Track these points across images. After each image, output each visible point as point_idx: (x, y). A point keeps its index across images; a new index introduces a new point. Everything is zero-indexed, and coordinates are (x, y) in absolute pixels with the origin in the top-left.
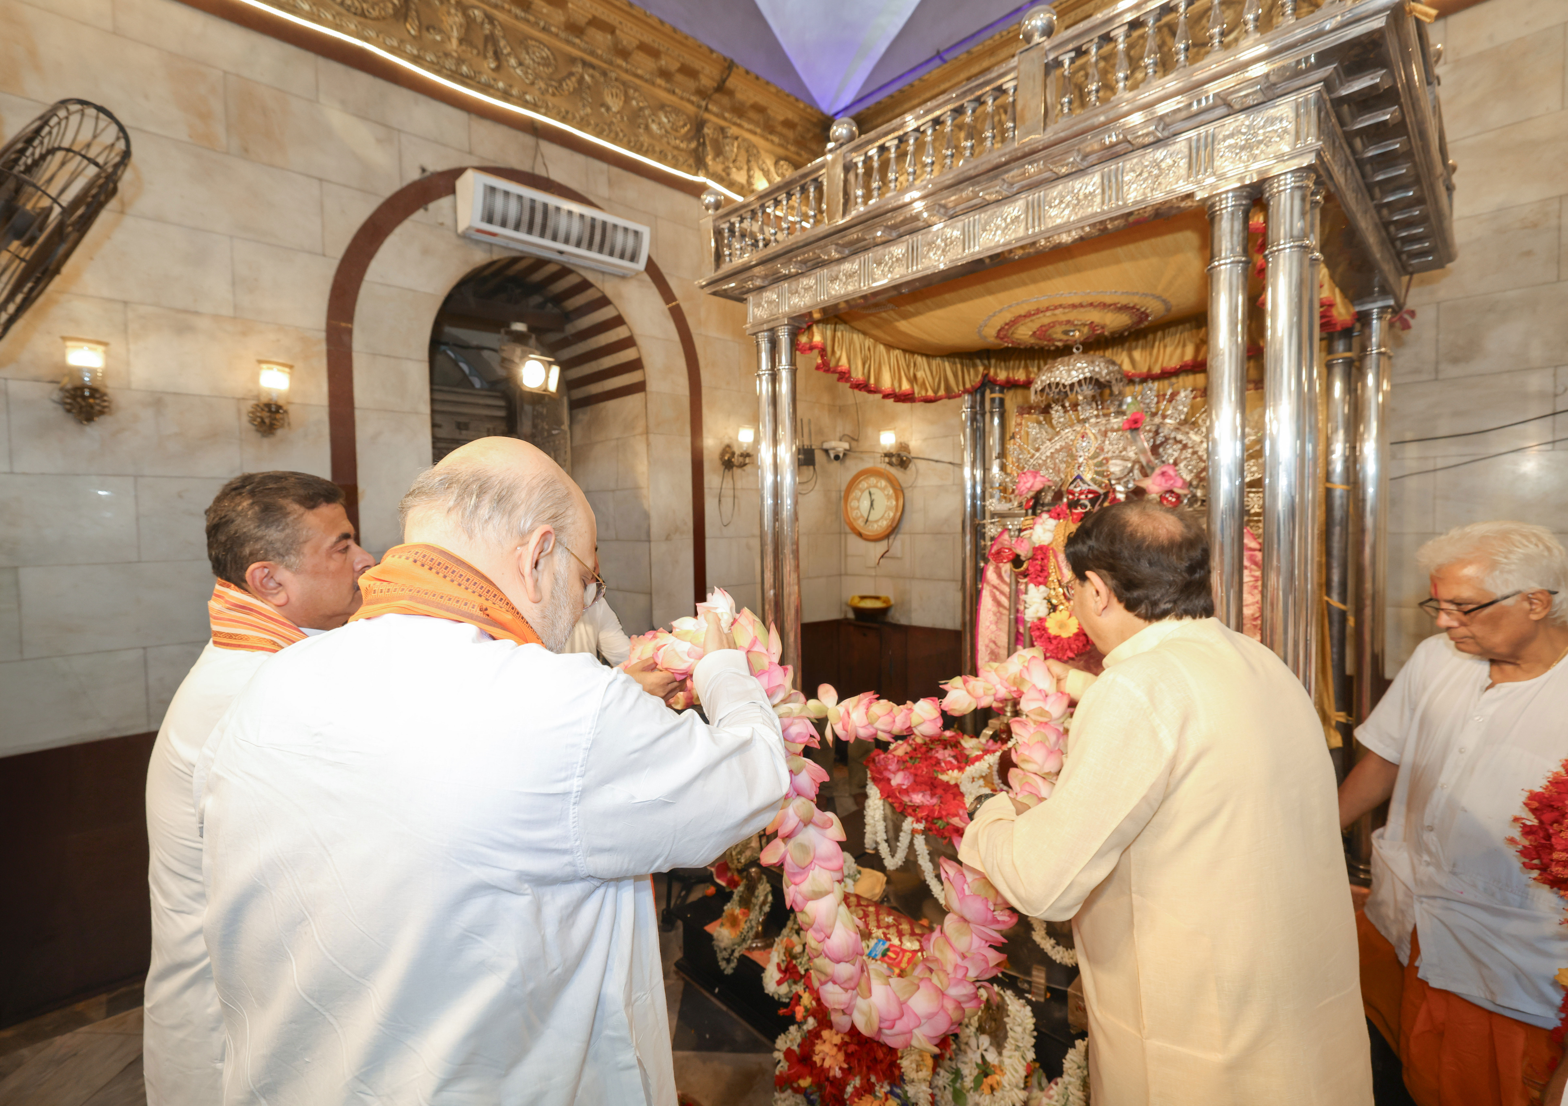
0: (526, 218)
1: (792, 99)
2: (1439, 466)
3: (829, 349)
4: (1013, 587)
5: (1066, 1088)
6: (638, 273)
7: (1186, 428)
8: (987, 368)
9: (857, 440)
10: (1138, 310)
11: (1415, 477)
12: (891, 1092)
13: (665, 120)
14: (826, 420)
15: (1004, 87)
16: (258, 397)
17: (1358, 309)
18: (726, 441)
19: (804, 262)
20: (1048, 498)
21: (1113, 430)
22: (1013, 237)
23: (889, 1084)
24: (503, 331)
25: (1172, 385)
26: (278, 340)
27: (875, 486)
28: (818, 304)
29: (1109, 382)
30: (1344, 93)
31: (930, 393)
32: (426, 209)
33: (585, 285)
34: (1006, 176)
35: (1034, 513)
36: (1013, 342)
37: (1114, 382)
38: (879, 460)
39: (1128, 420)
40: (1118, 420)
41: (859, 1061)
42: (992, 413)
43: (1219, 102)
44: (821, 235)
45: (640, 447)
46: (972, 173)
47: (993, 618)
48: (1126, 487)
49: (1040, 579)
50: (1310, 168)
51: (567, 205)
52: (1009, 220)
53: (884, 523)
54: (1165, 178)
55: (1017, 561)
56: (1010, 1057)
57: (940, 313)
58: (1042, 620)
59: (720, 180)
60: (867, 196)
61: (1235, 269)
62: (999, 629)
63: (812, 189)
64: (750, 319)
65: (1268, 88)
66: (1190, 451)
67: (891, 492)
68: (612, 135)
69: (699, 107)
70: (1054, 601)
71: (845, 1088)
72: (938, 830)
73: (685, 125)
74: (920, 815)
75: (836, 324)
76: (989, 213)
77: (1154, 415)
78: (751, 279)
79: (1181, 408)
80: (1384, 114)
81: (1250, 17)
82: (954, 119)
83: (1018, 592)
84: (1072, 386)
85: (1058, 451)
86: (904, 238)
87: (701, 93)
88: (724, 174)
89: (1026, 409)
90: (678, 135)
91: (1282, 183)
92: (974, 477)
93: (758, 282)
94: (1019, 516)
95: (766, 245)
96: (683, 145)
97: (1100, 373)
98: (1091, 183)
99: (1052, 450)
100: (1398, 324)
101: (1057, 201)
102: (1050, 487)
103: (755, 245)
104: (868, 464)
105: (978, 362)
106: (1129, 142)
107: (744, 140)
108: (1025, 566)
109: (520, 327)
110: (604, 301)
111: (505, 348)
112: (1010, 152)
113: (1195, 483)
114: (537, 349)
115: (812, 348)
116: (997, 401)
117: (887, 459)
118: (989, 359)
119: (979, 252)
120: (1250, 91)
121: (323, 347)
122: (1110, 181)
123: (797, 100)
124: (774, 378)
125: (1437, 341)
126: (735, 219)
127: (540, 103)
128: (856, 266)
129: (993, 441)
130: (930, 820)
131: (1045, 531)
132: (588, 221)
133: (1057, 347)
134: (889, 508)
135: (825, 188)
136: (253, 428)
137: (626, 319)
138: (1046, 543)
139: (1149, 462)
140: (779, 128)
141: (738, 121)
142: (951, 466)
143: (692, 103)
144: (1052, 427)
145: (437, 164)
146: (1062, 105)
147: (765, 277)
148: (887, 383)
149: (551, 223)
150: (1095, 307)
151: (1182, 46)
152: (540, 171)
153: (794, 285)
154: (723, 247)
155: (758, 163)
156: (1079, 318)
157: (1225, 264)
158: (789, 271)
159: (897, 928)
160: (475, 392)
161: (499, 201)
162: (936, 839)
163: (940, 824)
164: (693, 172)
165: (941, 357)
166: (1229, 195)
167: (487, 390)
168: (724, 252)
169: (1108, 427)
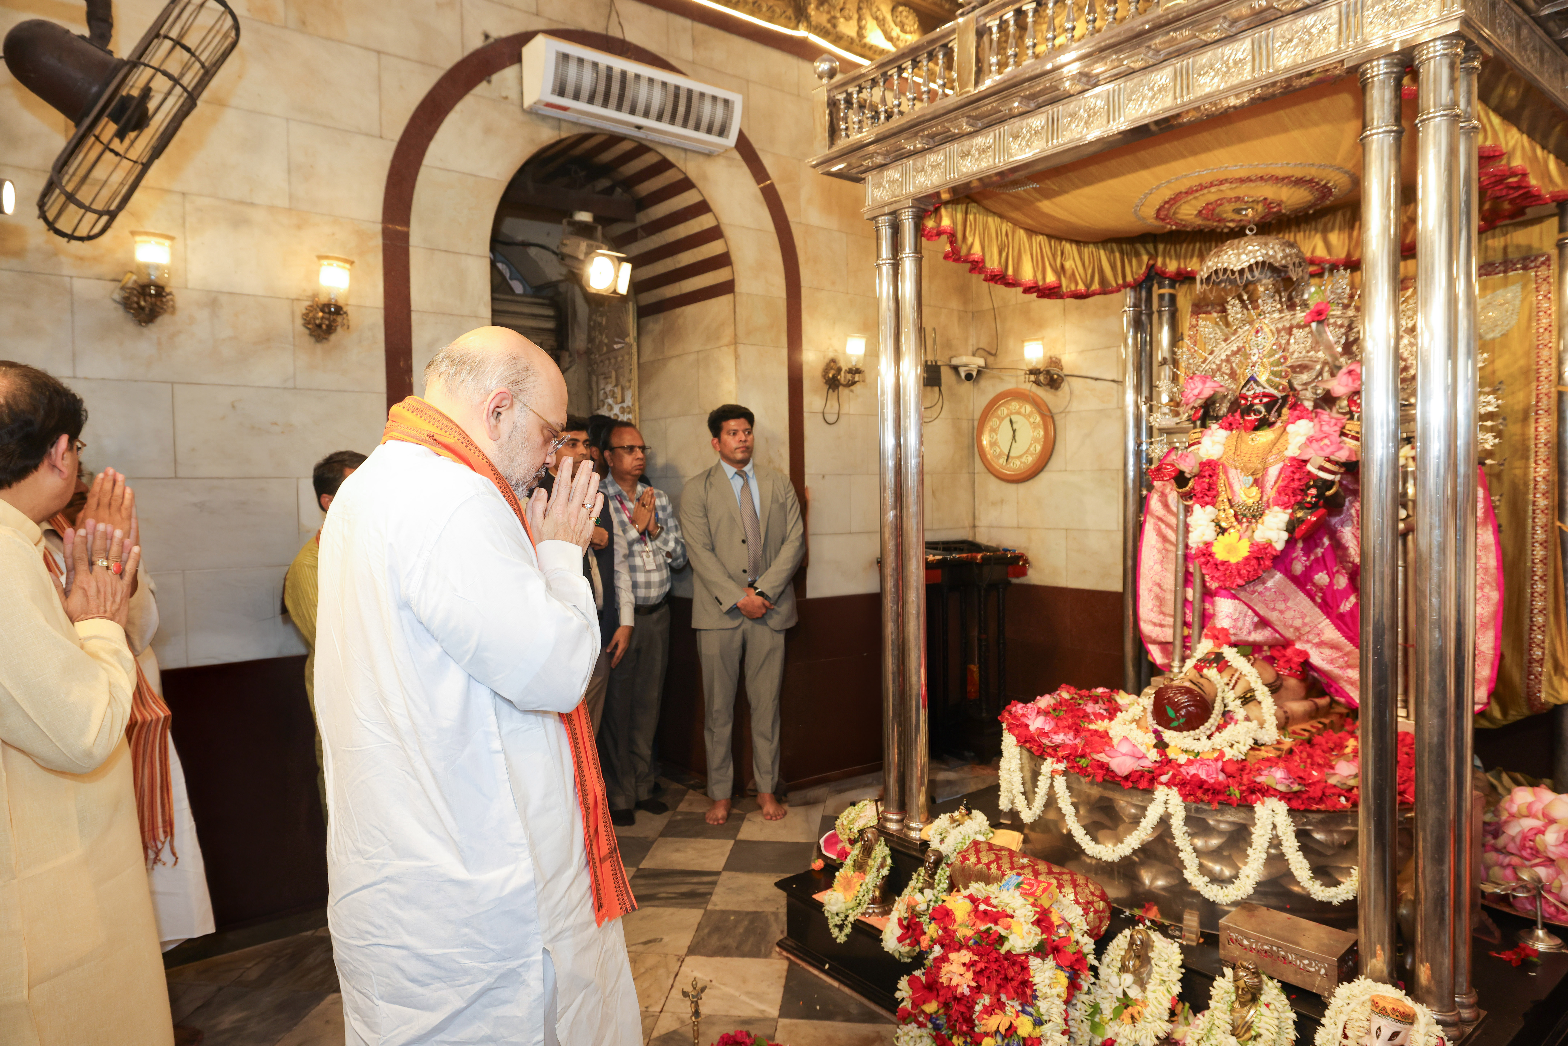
0: (601, 88)
3: (959, 236)
4: (1182, 518)
5: (1213, 1015)
6: (727, 150)
8: (1153, 256)
9: (995, 355)
10: (1318, 183)
12: (1024, 1011)
14: (955, 331)
16: (315, 296)
18: (831, 355)
19: (932, 137)
20: (1221, 408)
22: (1160, 107)
23: (1020, 1003)
24: (565, 221)
26: (333, 234)
27: (1018, 413)
28: (947, 183)
29: (1285, 267)
31: (1081, 287)
32: (489, 82)
33: (665, 165)
34: (1150, 43)
35: (1202, 426)
36: (1176, 224)
37: (1291, 267)
38: (1022, 379)
40: (1303, 312)
41: (988, 979)
42: (1160, 313)
44: (951, 107)
45: (726, 359)
47: (1158, 557)
49: (1207, 499)
50: (1456, 35)
51: (646, 71)
52: (1156, 89)
53: (1029, 460)
54: (1316, 44)
55: (1180, 479)
56: (1154, 992)
57: (1088, 191)
58: (1208, 545)
59: (824, 33)
60: (1002, 65)
61: (1386, 139)
62: (1164, 569)
63: (941, 56)
64: (869, 202)
67: (1038, 419)
70: (1224, 525)
71: (973, 1007)
72: (1080, 768)
74: (1060, 754)
75: (967, 206)
76: (1135, 81)
78: (871, 156)
85: (1235, 353)
86: (1043, 109)
88: (829, 26)
89: (1199, 308)
91: (1431, 49)
93: (879, 160)
95: (888, 118)
97: (1274, 257)
98: (1241, 49)
99: (1229, 353)
101: (1206, 69)
102: (1225, 397)
103: (876, 116)
104: (1009, 384)
105: (1142, 249)
106: (1276, 8)
108: (1191, 484)
109: (584, 217)
110: (686, 184)
111: (568, 242)
112: (1153, 20)
114: (603, 243)
115: (939, 233)
116: (1167, 298)
117: (1032, 378)
118: (1155, 245)
119: (1127, 123)
121: (379, 241)
122: (1260, 48)
124: (896, 268)
126: (852, 89)
128: (990, 140)
130: (1072, 759)
131: (1214, 443)
132: (671, 90)
133: (1232, 229)
134: (1035, 440)
135: (955, 54)
136: (307, 332)
137: (712, 205)
138: (1215, 458)
142: (1114, 385)
144: (1227, 324)
145: (501, 30)
147: (886, 154)
148: (1028, 274)
149: (629, 94)
150: (1266, 181)
152: (615, 32)
153: (920, 162)
154: (838, 120)
155: (871, 10)
156: (1251, 193)
157: (1378, 133)
158: (915, 147)
159: (1033, 867)
160: (519, 299)
161: (572, 70)
162: (1079, 780)
163: (1083, 762)
164: (792, 25)
165: (1095, 243)
166: (1382, 62)
167: (532, 297)
168: (839, 126)
169: (1295, 322)
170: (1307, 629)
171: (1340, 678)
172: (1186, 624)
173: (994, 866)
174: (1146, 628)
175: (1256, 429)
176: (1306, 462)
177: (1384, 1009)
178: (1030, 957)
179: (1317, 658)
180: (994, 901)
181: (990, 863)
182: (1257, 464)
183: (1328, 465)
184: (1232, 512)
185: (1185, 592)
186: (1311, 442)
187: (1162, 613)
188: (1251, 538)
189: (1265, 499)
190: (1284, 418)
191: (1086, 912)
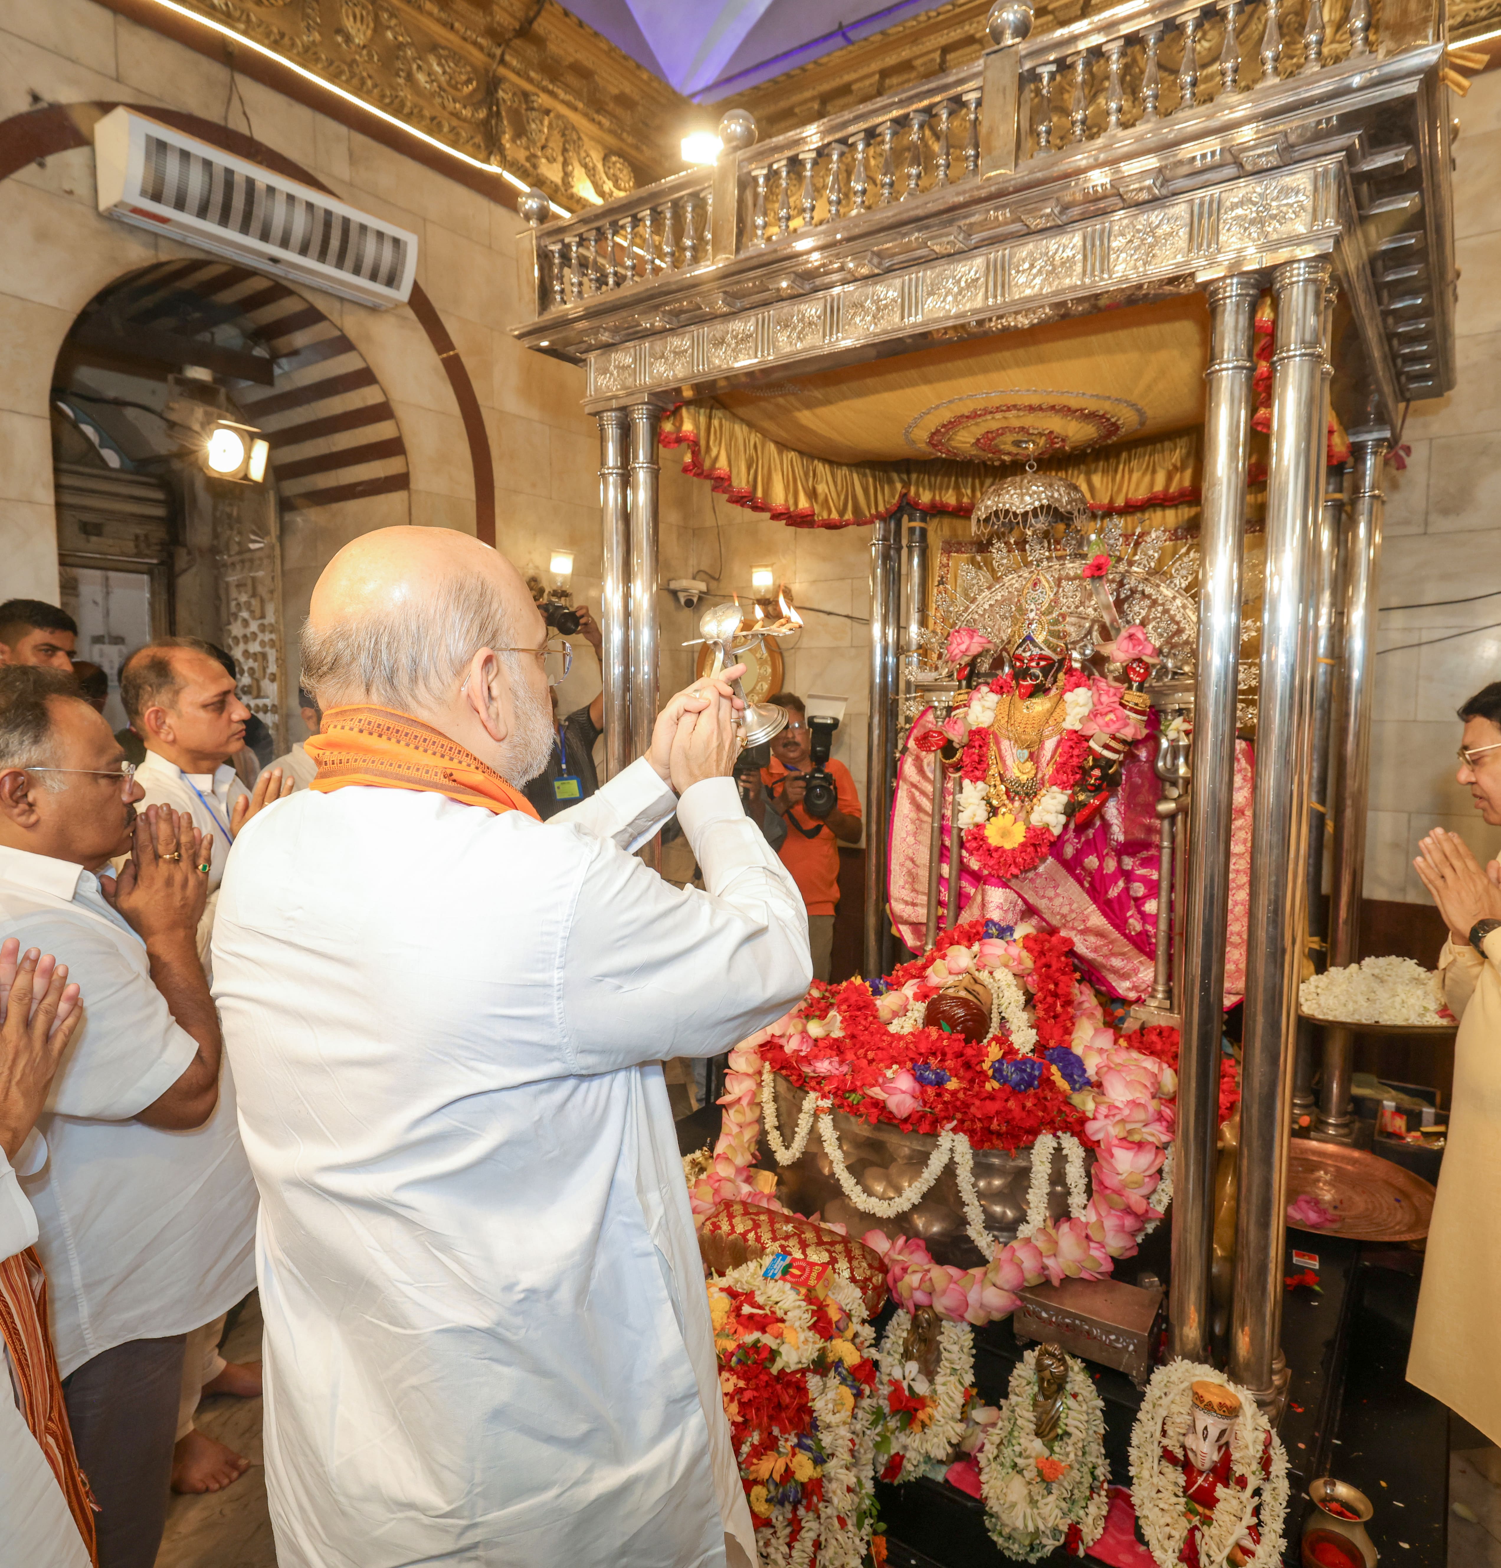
0: (218, 198)
1: (631, 64)
2: (1424, 640)
3: (703, 443)
4: (938, 785)
5: (1013, 1411)
6: (397, 305)
7: (1155, 580)
8: (906, 485)
9: (718, 580)
10: (1108, 420)
11: (1399, 652)
12: (800, 1445)
13: (438, 69)
14: (675, 549)
15: (964, 98)
17: (1352, 439)
18: (531, 572)
19: (676, 314)
20: (985, 666)
21: (1069, 579)
22: (968, 306)
23: (797, 1435)
24: (171, 377)
25: (1142, 522)
28: (694, 376)
29: (1070, 513)
30: (1366, 168)
31: (835, 515)
32: (42, 165)
33: (312, 316)
34: (962, 223)
35: (969, 686)
36: (948, 451)
37: (1075, 513)
39: (1091, 566)
40: (1077, 564)
41: (758, 1410)
42: (910, 548)
43: (1229, 158)
44: (705, 277)
46: (920, 212)
47: (911, 828)
48: (1083, 654)
49: (978, 773)
50: (1323, 258)
51: (284, 184)
52: (963, 284)
54: (1160, 249)
55: (948, 749)
56: (944, 1384)
58: (980, 827)
59: (523, 174)
61: (1238, 377)
62: (918, 842)
63: (689, 209)
64: (591, 391)
65: (1285, 149)
66: (1160, 609)
67: (766, 654)
68: (355, 81)
69: (491, 56)
70: (995, 803)
72: (851, 1106)
73: (469, 81)
74: (827, 1089)
75: (711, 408)
76: (937, 270)
77: (1119, 559)
78: (596, 330)
79: (1151, 552)
80: (1404, 201)
81: (1269, 54)
82: (895, 134)
83: (943, 791)
84: (1026, 514)
85: (999, 603)
86: (822, 293)
87: (494, 34)
88: (528, 165)
89: (951, 547)
90: (458, 94)
91: (1295, 272)
92: (884, 635)
93: (605, 337)
94: (946, 689)
95: (618, 284)
96: (466, 113)
97: (1059, 501)
98: (1071, 245)
99: (992, 602)
100: (1393, 462)
101: (1026, 266)
102: (988, 651)
103: (601, 281)
105: (895, 476)
106: (1120, 195)
107: (559, 116)
108: (958, 755)
109: (200, 374)
110: (343, 344)
111: (176, 406)
112: (971, 190)
113: (1166, 650)
114: (227, 410)
115: (679, 440)
116: (917, 532)
118: (908, 473)
119: (922, 324)
120: (1265, 150)
122: (1093, 245)
123: (638, 66)
124: (626, 480)
125: (1428, 486)
126: (570, 239)
127: (237, 14)
128: (751, 326)
129: (911, 587)
130: (840, 1094)
131: (984, 708)
132: (320, 215)
133: (1003, 462)
134: (761, 678)
135: (710, 208)
137: (379, 376)
138: (985, 725)
139: (1113, 621)
140: (611, 106)
141: (551, 87)
142: (848, 621)
143: (481, 48)
144: (993, 571)
145: (57, 91)
146: (1038, 135)
147: (615, 331)
148: (778, 497)
149: (259, 212)
150: (1058, 411)
151: (1189, 79)
152: (237, 124)
153: (658, 346)
154: (551, 278)
155: (578, 154)
156: (1036, 425)
157: (1227, 369)
158: (652, 325)
159: (799, 1237)
160: (113, 475)
161: (172, 167)
162: (848, 1119)
163: (854, 1098)
164: (481, 156)
165: (848, 465)
166: (1235, 280)
167: (132, 473)
168: (552, 286)
169: (1064, 573)
170: (1074, 915)
171: (1104, 967)
172: (941, 903)
173: (751, 1236)
174: (898, 907)
175: (1031, 695)
176: (1087, 739)
177: (1210, 1404)
178: (809, 1375)
179: (1081, 947)
180: (760, 1299)
181: (747, 1232)
182: (1032, 735)
183: (1113, 744)
184: (1003, 788)
185: (939, 868)
186: (1095, 716)
187: (914, 890)
188: (1027, 820)
189: (1039, 776)
190: (1060, 683)
191: (864, 1289)
